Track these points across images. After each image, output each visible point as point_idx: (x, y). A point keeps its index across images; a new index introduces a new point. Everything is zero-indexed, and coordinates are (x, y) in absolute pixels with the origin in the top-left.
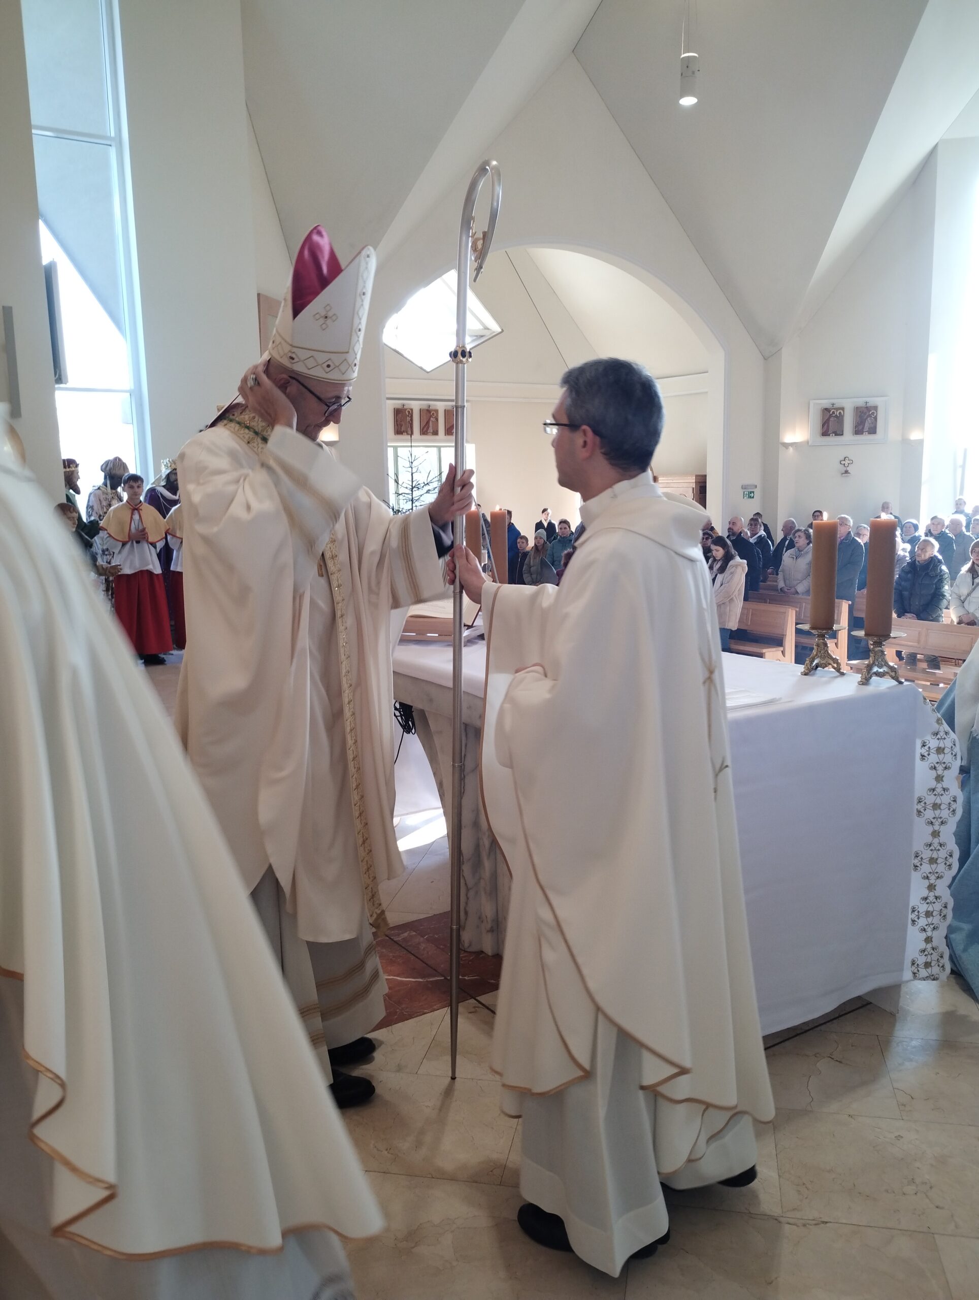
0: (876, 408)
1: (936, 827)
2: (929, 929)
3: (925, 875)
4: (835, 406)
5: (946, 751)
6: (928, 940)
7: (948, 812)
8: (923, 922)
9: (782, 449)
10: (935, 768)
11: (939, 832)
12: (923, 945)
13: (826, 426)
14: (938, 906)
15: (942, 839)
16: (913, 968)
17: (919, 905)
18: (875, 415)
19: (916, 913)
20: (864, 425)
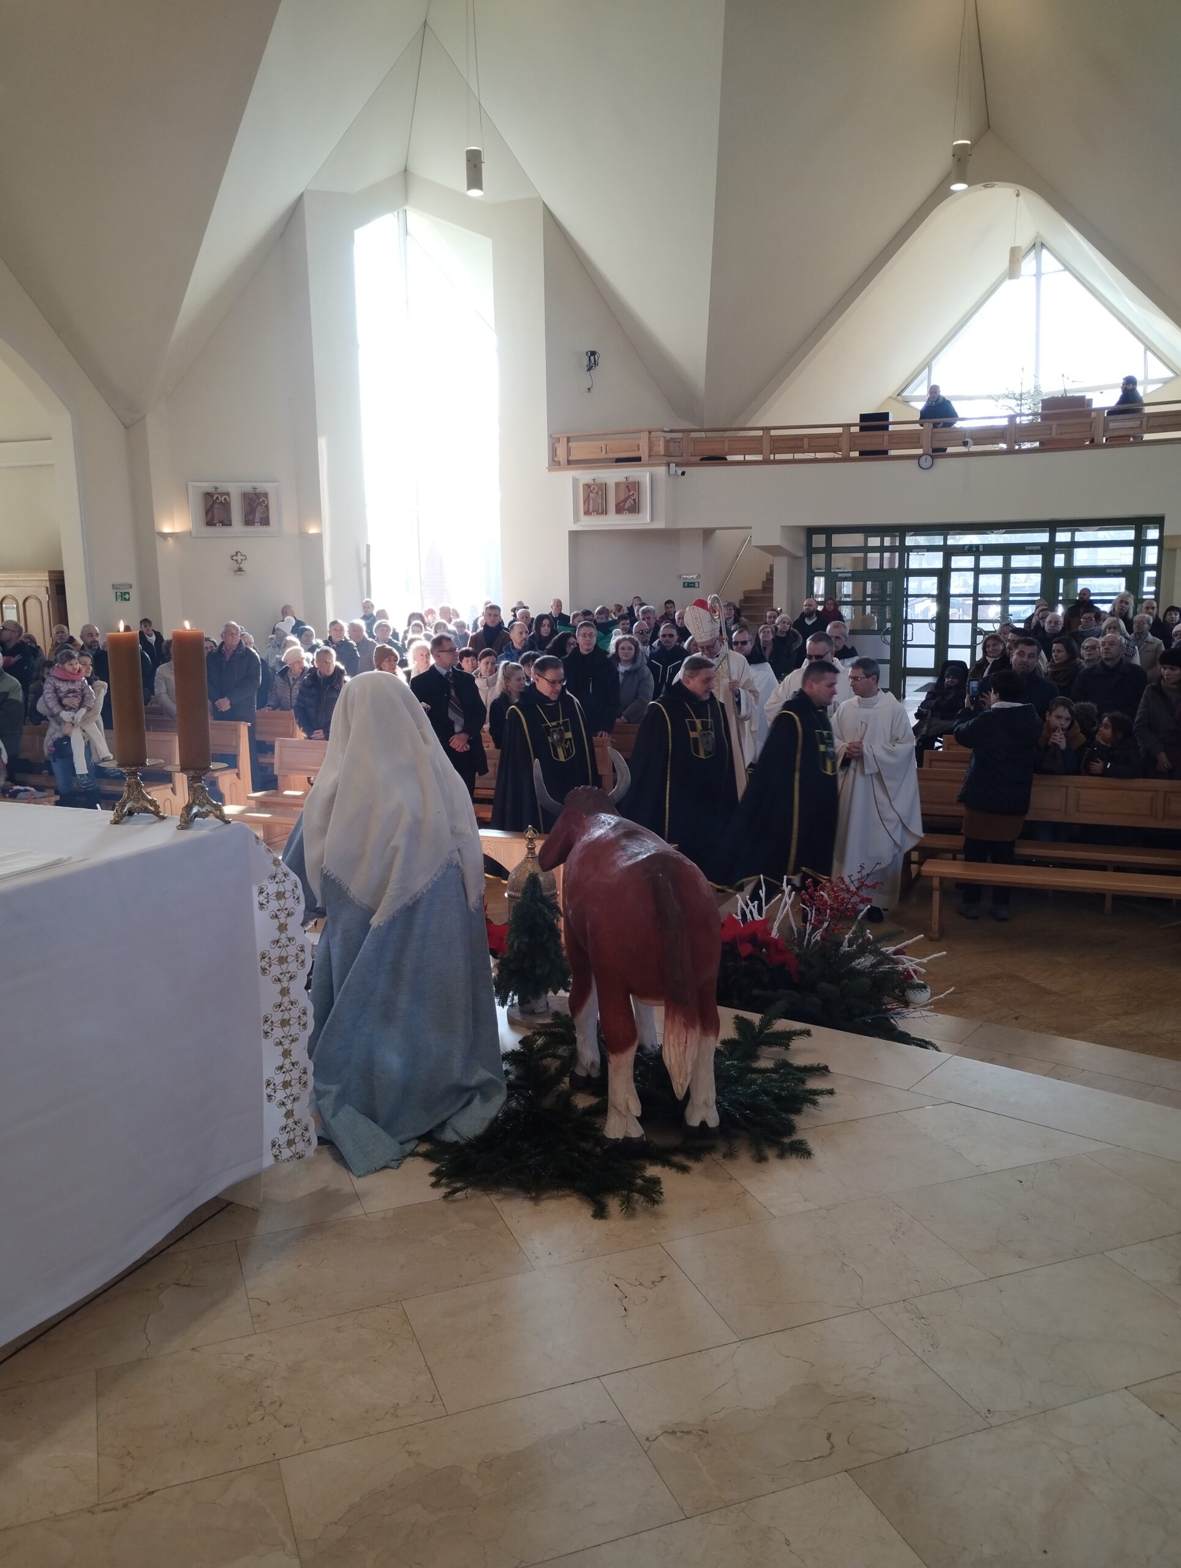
0: (266, 495)
1: (285, 984)
2: (289, 1102)
3: (278, 1040)
4: (219, 491)
5: (287, 895)
6: (289, 1114)
7: (297, 964)
8: (280, 1095)
9: (159, 540)
10: (276, 916)
11: (288, 989)
12: (283, 1121)
13: (210, 514)
14: (296, 1074)
15: (293, 996)
16: (274, 1150)
17: (275, 1076)
18: (266, 503)
19: (272, 1086)
20: (255, 515)
